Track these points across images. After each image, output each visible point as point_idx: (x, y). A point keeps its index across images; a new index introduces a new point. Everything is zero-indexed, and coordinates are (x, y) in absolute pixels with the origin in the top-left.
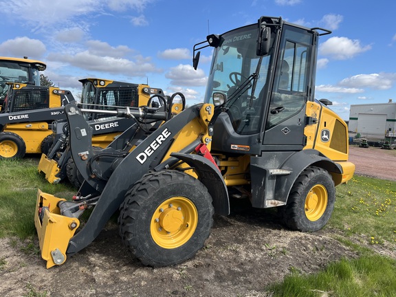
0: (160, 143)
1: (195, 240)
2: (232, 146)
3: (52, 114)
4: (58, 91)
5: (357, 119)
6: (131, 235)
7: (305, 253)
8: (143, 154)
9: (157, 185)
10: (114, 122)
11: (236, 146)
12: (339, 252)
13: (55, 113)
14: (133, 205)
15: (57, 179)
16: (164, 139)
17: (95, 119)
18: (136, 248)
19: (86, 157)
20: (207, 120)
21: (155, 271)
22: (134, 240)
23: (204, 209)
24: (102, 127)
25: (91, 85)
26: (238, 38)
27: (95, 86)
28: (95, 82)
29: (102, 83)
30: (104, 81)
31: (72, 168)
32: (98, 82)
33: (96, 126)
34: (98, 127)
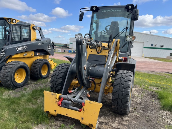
0: (111, 58)
5: (72, 43)
6: (128, 103)
8: (109, 64)
9: (131, 78)
11: (121, 57)
14: (127, 88)
16: (112, 56)
19: (86, 68)
24: (20, 49)
25: (5, 22)
26: (113, 11)
27: (9, 23)
28: (9, 20)
29: (14, 21)
30: (15, 20)
31: (9, 76)
32: (12, 20)
33: (17, 48)
34: (18, 49)
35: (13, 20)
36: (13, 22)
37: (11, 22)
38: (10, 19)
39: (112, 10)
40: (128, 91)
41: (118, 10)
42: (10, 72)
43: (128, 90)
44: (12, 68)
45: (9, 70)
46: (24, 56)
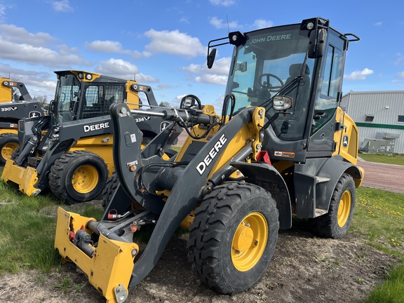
0: (218, 150)
1: (266, 259)
2: (276, 152)
3: (3, 110)
4: (9, 82)
6: (215, 261)
7: (351, 261)
8: (202, 163)
9: (239, 200)
10: (104, 122)
11: (281, 153)
12: (377, 257)
13: (6, 109)
14: (216, 225)
15: (36, 191)
16: (221, 146)
17: (80, 118)
18: (219, 274)
19: (135, 167)
20: (259, 125)
21: (234, 298)
22: (218, 265)
23: (274, 224)
24: (91, 128)
25: (74, 78)
26: (273, 38)
27: (80, 80)
28: (80, 75)
29: (89, 77)
30: (91, 74)
31: (59, 178)
32: (85, 75)
33: (85, 127)
34: (87, 128)
35: (87, 74)
36: (86, 79)
37: (82, 78)
38: (82, 73)
39: (269, 38)
40: (217, 230)
41: (283, 37)
42: (62, 169)
43: (216, 228)
44: (67, 162)
45: (62, 166)
46: (103, 142)
